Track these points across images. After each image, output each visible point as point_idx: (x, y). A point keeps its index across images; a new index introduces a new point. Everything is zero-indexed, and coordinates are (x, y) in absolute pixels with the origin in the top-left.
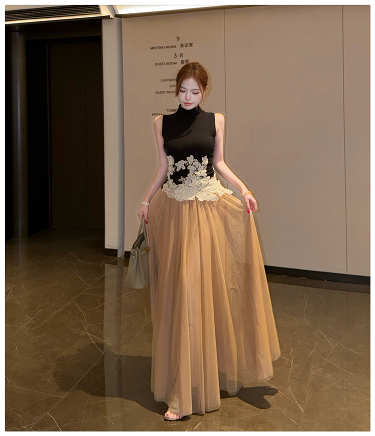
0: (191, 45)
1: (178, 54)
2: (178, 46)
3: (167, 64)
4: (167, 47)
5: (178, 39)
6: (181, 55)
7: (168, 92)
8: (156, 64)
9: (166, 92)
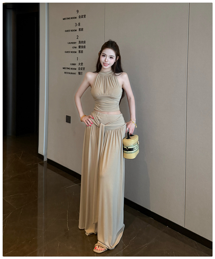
0: (85, 16)
1: (78, 24)
2: (78, 17)
3: (72, 31)
4: (72, 18)
5: (78, 11)
6: (79, 24)
7: (72, 52)
8: (66, 31)
9: (70, 52)
